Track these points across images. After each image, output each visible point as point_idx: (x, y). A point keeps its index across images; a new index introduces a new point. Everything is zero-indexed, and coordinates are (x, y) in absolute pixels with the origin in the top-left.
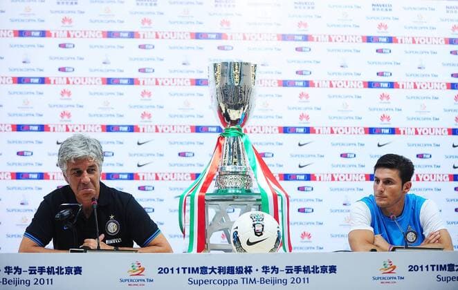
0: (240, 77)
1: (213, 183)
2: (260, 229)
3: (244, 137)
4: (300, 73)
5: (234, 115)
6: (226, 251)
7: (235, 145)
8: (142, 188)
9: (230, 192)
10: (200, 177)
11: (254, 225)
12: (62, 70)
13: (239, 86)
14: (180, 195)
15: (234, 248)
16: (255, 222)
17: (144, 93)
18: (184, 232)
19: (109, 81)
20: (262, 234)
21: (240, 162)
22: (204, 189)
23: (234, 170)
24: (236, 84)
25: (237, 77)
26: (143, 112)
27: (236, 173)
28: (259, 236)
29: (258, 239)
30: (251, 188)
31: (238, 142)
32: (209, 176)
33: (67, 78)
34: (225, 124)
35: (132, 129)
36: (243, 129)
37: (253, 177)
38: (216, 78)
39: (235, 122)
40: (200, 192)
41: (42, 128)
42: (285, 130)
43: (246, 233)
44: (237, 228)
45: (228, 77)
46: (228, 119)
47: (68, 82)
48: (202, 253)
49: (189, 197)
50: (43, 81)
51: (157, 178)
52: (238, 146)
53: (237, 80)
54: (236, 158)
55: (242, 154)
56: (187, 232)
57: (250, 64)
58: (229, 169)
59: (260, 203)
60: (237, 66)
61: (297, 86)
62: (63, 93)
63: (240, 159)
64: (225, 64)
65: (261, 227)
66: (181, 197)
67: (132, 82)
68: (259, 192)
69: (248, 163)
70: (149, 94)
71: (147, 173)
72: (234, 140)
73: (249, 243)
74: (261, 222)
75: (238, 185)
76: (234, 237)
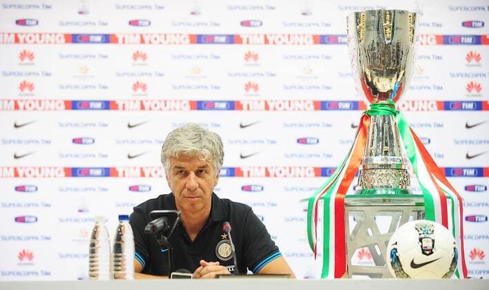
0: (393, 31)
1: (355, 181)
2: (429, 245)
3: (398, 116)
4: (468, 24)
5: (384, 84)
6: (372, 275)
7: (386, 126)
8: (247, 188)
9: (379, 192)
10: (337, 172)
11: (421, 240)
12: (134, 23)
13: (391, 43)
14: (309, 197)
15: (392, 271)
16: (422, 236)
17: (248, 56)
18: (315, 250)
19: (198, 39)
20: (432, 253)
21: (392, 151)
22: (342, 190)
23: (384, 163)
24: (387, 42)
25: (389, 31)
26: (247, 83)
27: (387, 166)
28: (428, 255)
29: (426, 259)
30: (408, 188)
31: (389, 123)
32: (349, 171)
33: (141, 36)
34: (371, 98)
35: (233, 106)
36: (396, 105)
37: (410, 172)
38: (358, 32)
39: (385, 96)
40: (338, 192)
41: (108, 105)
42: (446, 106)
43: (409, 251)
44: (396, 244)
45: (376, 32)
46: (375, 91)
47: (142, 41)
48: (342, 279)
49: (322, 201)
50: (108, 39)
51: (267, 174)
52: (390, 128)
53: (389, 36)
54: (386, 145)
55: (395, 141)
56: (320, 250)
57: (407, 12)
58: (378, 160)
59: (423, 208)
60: (388, 16)
61: (464, 43)
62: (136, 56)
63: (392, 146)
64: (372, 12)
65: (431, 243)
66: (311, 201)
67: (233, 39)
68: (420, 193)
69: (404, 151)
70: (256, 57)
71: (254, 167)
72: (384, 121)
73: (413, 265)
74: (431, 236)
75: (391, 183)
76: (392, 256)
